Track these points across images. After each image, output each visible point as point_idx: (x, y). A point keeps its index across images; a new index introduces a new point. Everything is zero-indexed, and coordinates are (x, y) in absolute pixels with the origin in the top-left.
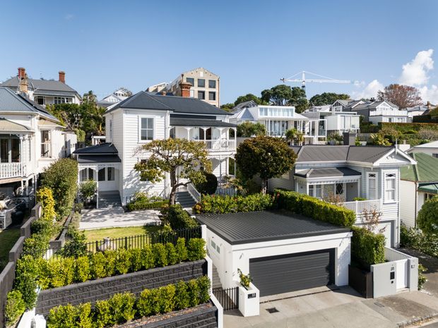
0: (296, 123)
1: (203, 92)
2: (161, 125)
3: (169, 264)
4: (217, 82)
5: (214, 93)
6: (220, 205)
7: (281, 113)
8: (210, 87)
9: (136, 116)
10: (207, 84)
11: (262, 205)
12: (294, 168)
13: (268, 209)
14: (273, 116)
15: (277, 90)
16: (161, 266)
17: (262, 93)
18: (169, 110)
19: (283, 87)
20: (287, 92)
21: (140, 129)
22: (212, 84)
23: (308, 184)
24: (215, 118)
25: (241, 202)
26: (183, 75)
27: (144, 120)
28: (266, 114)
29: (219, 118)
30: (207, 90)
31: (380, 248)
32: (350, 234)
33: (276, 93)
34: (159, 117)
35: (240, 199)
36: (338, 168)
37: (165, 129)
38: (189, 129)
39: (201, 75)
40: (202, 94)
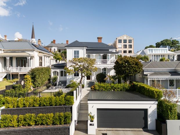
0: (169, 56)
1: (126, 45)
2: (82, 53)
3: (56, 105)
4: (132, 40)
5: (131, 45)
6: (103, 87)
7: (161, 51)
8: (129, 42)
9: (72, 50)
10: (128, 41)
11: (124, 88)
12: (143, 71)
13: (127, 90)
14: (156, 53)
15: (163, 42)
16: (52, 105)
17: (156, 44)
18: (85, 47)
19: (167, 40)
20: (169, 42)
21: (74, 55)
22: (130, 41)
23: (149, 79)
24: (108, 50)
25: (113, 86)
26: (117, 39)
27: (75, 52)
28: (152, 52)
29: (110, 50)
30: (128, 44)
31: (173, 111)
32: (157, 103)
33: (163, 43)
34: (82, 50)
35: (113, 85)
36: (169, 72)
37: (84, 55)
38: (94, 55)
39: (125, 38)
40: (125, 46)
